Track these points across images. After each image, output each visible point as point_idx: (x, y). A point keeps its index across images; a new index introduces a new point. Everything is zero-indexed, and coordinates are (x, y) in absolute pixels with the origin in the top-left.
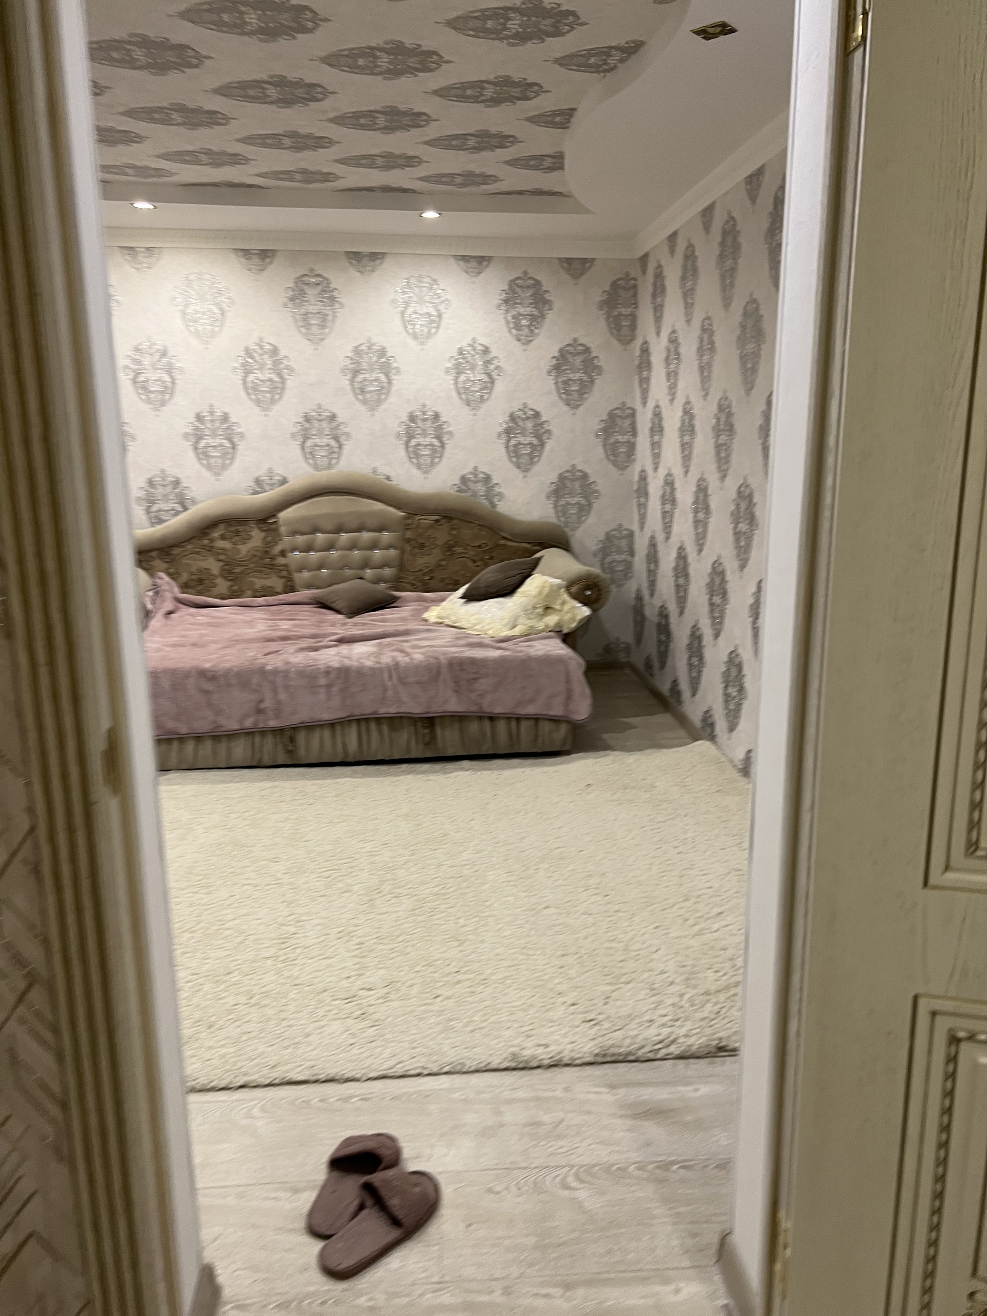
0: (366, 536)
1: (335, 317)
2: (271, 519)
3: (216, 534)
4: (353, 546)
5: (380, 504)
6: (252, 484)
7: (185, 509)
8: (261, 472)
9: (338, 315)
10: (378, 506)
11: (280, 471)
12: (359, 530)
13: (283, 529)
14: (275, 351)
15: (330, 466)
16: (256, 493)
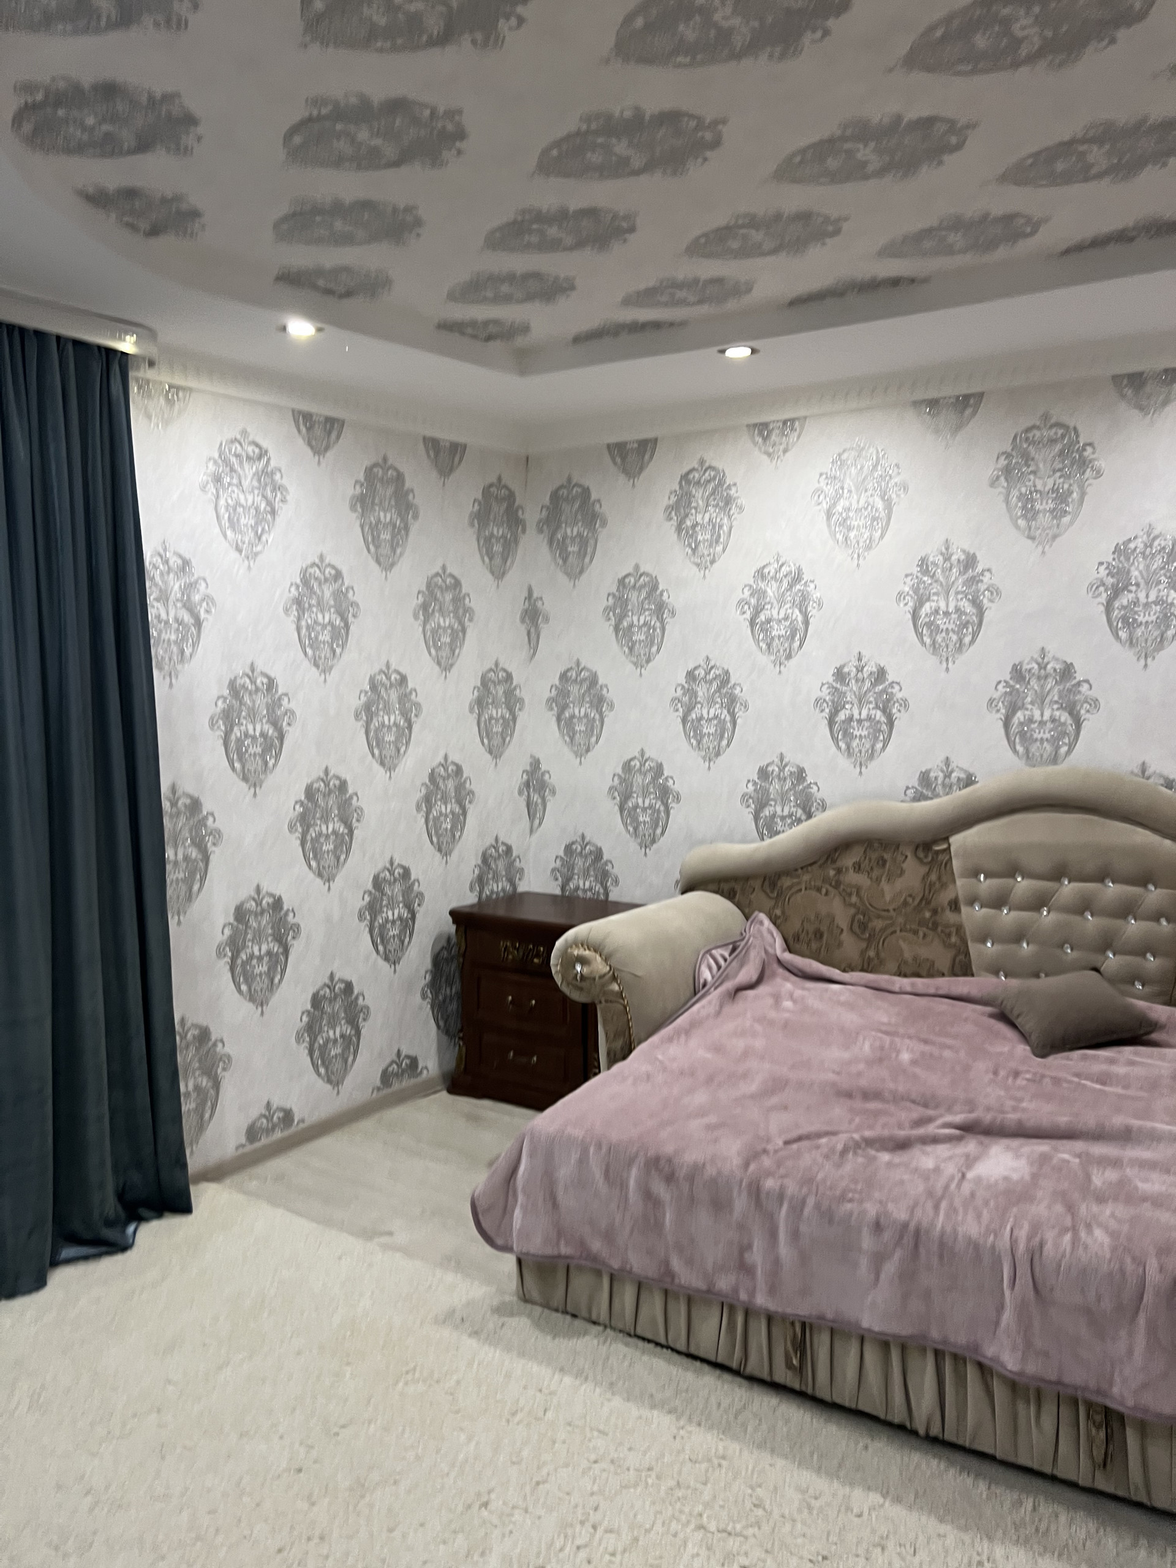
0: (1112, 890)
1: (1083, 494)
2: (938, 845)
3: (848, 860)
4: (1083, 906)
5: (1147, 832)
6: (914, 782)
7: (809, 816)
8: (933, 764)
9: (1089, 490)
10: (1141, 836)
11: (962, 762)
12: (1100, 877)
13: (956, 864)
14: (970, 561)
15: (1054, 760)
16: (919, 797)
